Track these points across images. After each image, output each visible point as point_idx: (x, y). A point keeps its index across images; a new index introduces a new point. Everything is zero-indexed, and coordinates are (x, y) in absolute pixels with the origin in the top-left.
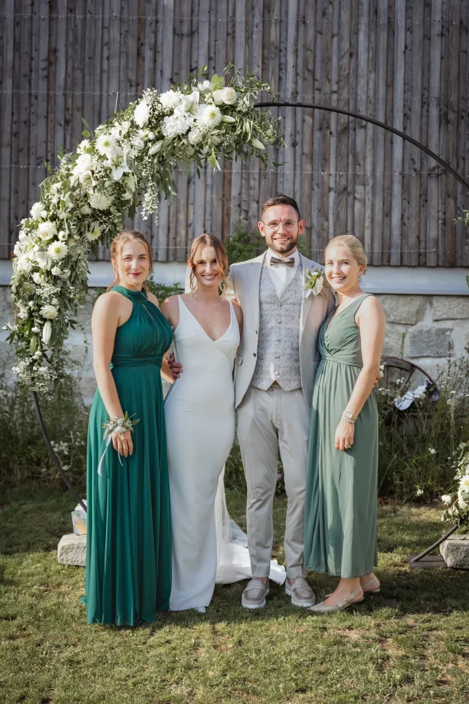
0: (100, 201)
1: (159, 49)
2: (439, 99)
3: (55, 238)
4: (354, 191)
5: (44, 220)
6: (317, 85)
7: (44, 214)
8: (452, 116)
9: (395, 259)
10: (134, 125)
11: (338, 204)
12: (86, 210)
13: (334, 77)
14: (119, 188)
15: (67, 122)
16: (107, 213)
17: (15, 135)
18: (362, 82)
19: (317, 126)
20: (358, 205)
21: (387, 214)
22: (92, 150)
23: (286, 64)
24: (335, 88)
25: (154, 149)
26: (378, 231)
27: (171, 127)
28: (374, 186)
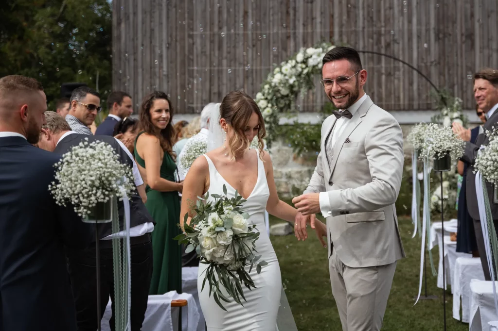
0: (284, 91)
1: (297, 9)
2: (434, 29)
3: (267, 106)
4: (394, 74)
5: (262, 99)
6: (374, 23)
7: (263, 97)
8: (441, 36)
9: (416, 107)
10: (297, 62)
11: (387, 81)
12: (279, 95)
13: (383, 18)
14: (292, 87)
15: (254, 46)
16: (287, 96)
17: (229, 53)
18: (396, 21)
19: (375, 43)
20: (396, 81)
21: (411, 84)
22: (281, 72)
23: (359, 14)
24: (383, 24)
25: (305, 71)
26: (407, 93)
27: (311, 62)
28: (404, 72)
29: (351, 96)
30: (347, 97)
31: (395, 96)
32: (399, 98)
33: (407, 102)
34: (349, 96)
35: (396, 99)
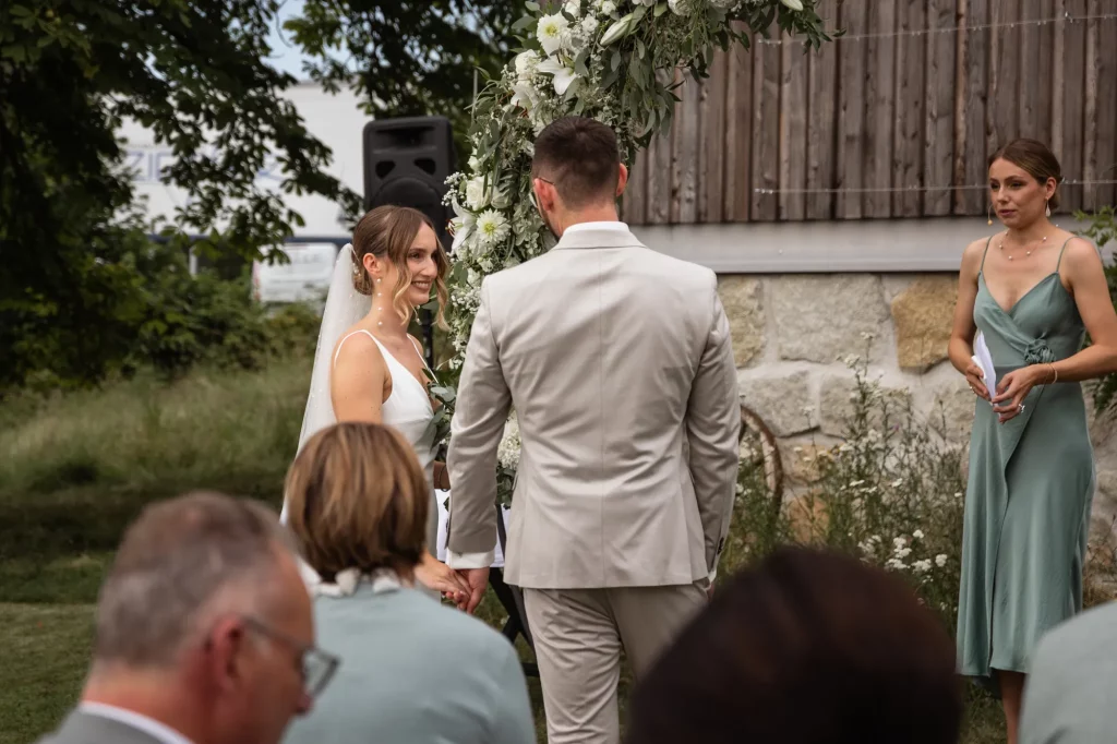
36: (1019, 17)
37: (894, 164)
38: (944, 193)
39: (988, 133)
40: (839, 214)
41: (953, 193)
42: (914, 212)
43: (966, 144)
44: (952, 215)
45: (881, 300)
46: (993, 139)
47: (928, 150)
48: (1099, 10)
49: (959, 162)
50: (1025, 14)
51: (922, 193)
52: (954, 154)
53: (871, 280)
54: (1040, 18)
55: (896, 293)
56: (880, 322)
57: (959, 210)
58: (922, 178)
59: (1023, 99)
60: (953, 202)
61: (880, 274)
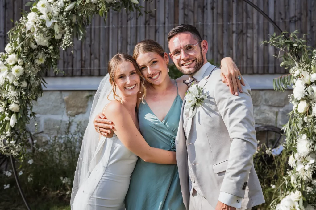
3: (16, 63)
4: (247, 32)
9: (271, 70)
12: (34, 46)
28: (258, 29)
29: (197, 61)
30: (195, 62)
31: (247, 58)
32: (252, 60)
33: (261, 65)
34: (196, 62)
35: (249, 61)
36: (100, 25)
37: (64, 62)
38: (79, 70)
39: (91, 54)
40: (48, 75)
41: (82, 70)
42: (70, 75)
43: (85, 57)
44: (81, 75)
45: (61, 98)
46: (93, 56)
47: (74, 59)
48: (122, 24)
49: (83, 62)
50: (101, 24)
51: (73, 70)
52: (82, 60)
53: (59, 92)
54: (105, 26)
55: (66, 96)
56: (61, 103)
57: (83, 74)
58: (72, 66)
59: (101, 46)
60: (82, 73)
61: (61, 91)
